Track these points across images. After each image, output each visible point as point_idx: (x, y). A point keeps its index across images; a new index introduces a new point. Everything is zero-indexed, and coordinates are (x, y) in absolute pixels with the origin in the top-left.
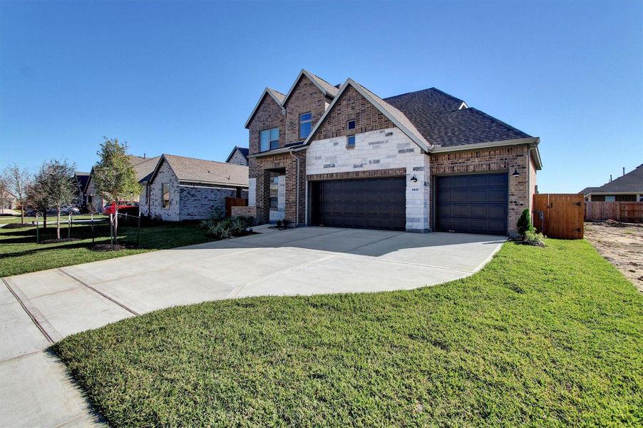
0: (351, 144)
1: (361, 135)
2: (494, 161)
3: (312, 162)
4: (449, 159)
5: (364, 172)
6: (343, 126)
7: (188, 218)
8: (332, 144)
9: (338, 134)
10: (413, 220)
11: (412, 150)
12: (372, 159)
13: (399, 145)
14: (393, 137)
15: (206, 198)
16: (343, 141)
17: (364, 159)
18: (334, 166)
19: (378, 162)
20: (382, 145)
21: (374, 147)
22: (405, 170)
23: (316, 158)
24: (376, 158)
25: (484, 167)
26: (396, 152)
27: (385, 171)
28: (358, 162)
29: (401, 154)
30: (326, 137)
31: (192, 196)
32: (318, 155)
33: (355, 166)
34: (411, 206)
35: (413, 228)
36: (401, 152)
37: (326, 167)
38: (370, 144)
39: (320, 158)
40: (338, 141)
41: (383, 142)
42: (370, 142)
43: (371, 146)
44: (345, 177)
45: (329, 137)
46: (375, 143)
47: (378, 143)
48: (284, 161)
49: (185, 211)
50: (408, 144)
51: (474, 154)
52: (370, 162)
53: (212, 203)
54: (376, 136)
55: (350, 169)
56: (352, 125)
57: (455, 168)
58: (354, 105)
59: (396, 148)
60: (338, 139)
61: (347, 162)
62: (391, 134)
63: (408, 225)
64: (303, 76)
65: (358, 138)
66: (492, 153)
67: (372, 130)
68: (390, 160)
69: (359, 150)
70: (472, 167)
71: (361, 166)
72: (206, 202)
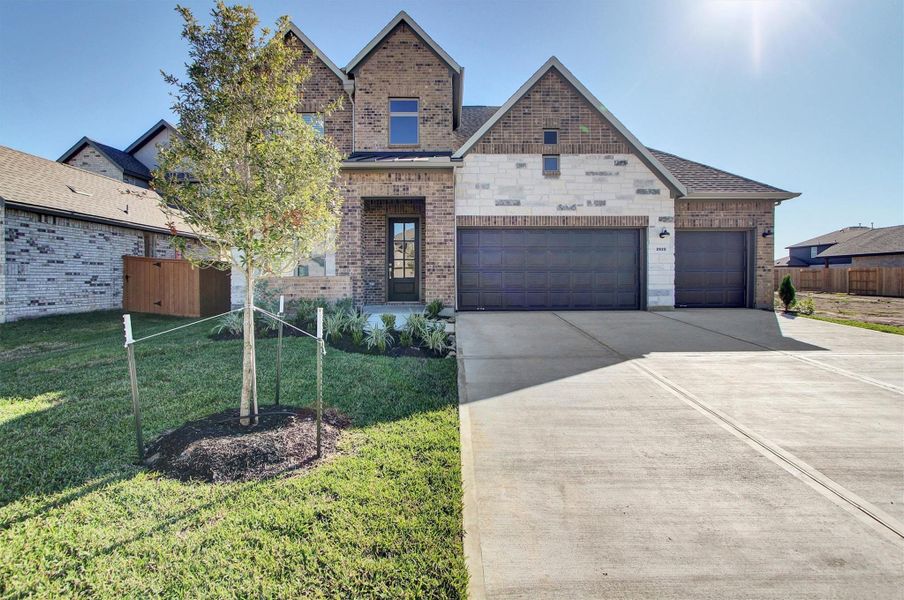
0: (551, 168)
1: (571, 157)
2: (741, 216)
3: (469, 192)
4: (688, 209)
5: (578, 218)
6: (536, 136)
7: (34, 311)
8: (513, 165)
9: (525, 148)
10: (658, 293)
11: (657, 192)
12: (592, 199)
13: (637, 181)
14: (628, 168)
15: (77, 257)
16: (535, 162)
17: (578, 197)
18: (518, 204)
19: (602, 203)
20: (609, 178)
21: (594, 179)
22: (646, 219)
23: (477, 187)
24: (599, 198)
25: (731, 222)
26: (633, 191)
27: (615, 219)
28: (567, 201)
29: (639, 196)
30: (498, 150)
31: (43, 250)
32: (483, 180)
33: (561, 208)
34: (655, 272)
35: (660, 304)
36: (640, 192)
37: (500, 203)
38: (587, 174)
39: (486, 186)
40: (524, 161)
41: (611, 174)
42: (587, 170)
43: (591, 177)
44: (541, 224)
45: (506, 152)
46: (596, 174)
47: (602, 174)
48: (420, 183)
49: (24, 293)
50: (652, 181)
51: (719, 205)
52: (589, 203)
53: (91, 271)
54: (598, 162)
55: (552, 212)
56: (550, 138)
57: (697, 222)
58: (557, 105)
59: (631, 185)
60: (526, 158)
61: (545, 198)
62: (624, 163)
63: (652, 300)
64: (402, 25)
65: (565, 161)
66: (740, 206)
67: (592, 151)
68: (623, 203)
69: (568, 182)
70: (717, 222)
71: (573, 208)
72: (78, 267)
